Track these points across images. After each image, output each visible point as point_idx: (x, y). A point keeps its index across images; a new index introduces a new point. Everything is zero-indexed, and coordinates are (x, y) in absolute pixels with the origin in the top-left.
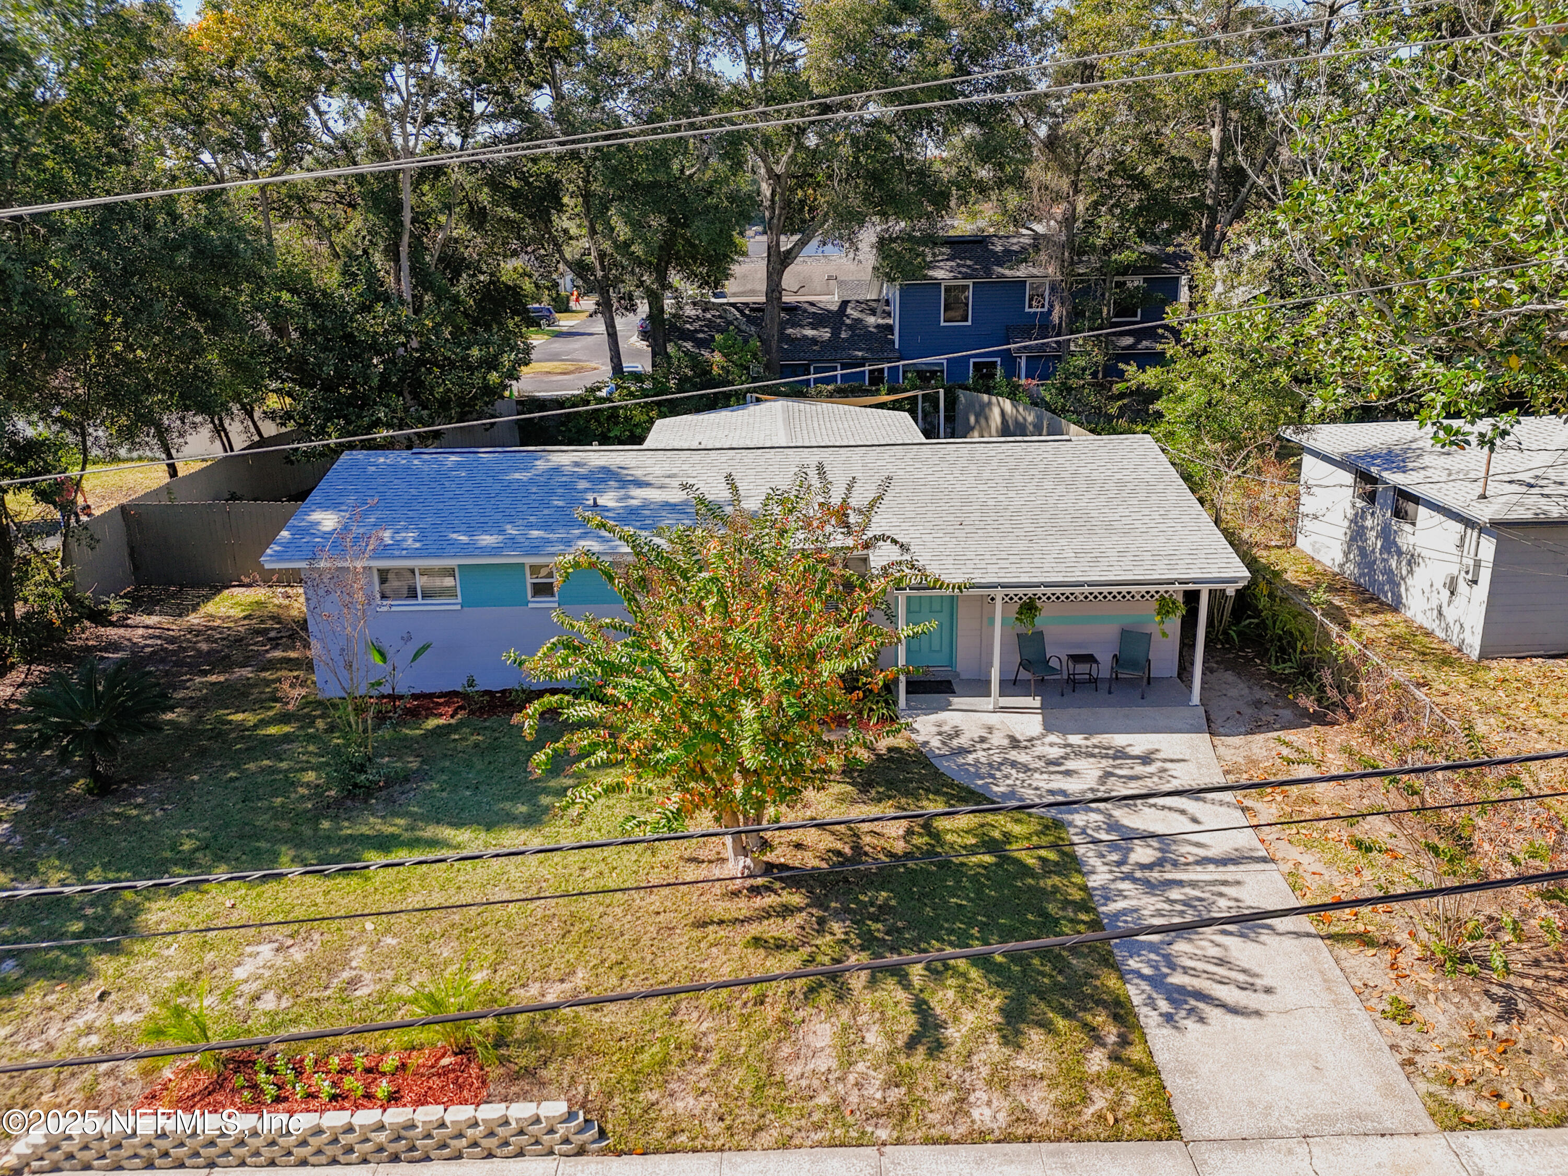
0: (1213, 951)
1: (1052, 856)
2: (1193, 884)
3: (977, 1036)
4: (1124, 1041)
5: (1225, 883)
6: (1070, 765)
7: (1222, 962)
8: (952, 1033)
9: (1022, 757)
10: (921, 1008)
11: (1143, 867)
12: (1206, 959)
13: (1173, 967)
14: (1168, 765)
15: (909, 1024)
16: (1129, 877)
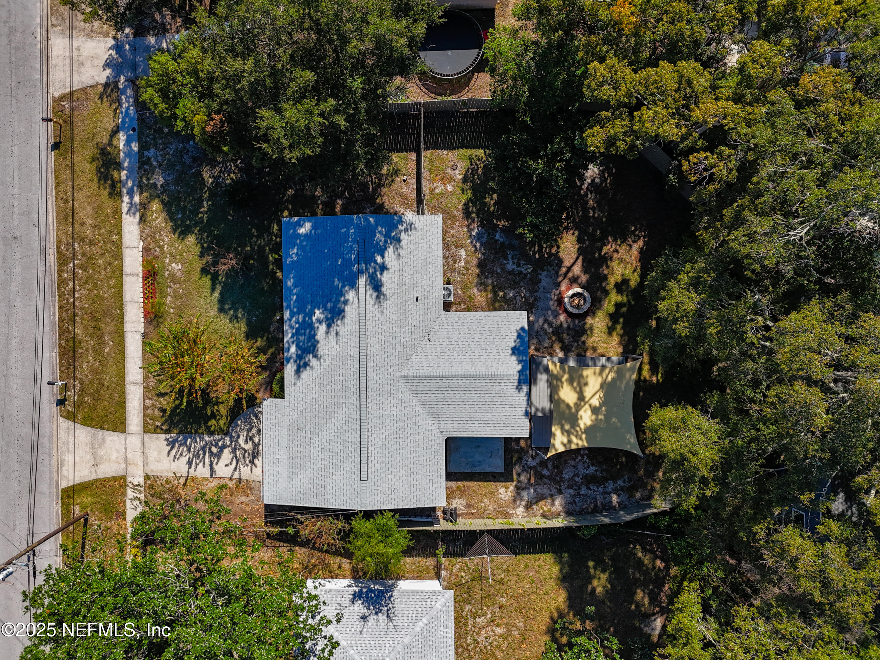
0: (184, 454)
1: (212, 429)
2: (204, 457)
3: (160, 403)
4: (162, 429)
5: (204, 464)
6: (250, 443)
7: (181, 455)
8: (161, 399)
9: (254, 431)
10: (166, 394)
11: (210, 449)
12: (182, 452)
13: (181, 445)
14: (249, 468)
15: (163, 391)
16: (207, 444)
